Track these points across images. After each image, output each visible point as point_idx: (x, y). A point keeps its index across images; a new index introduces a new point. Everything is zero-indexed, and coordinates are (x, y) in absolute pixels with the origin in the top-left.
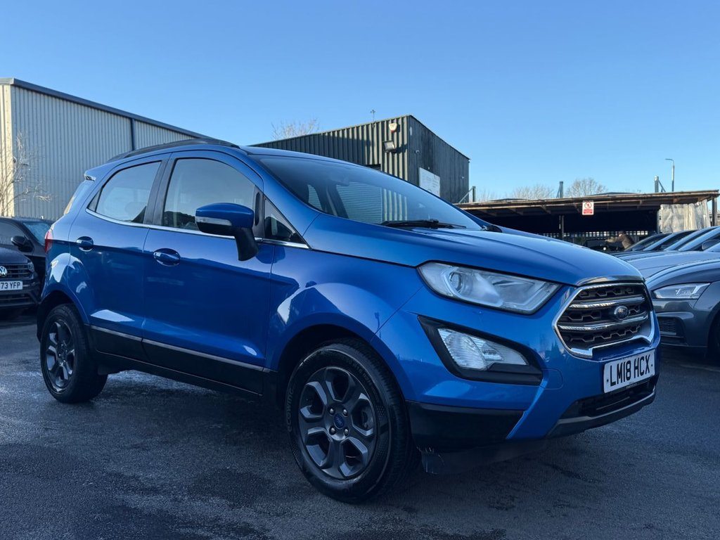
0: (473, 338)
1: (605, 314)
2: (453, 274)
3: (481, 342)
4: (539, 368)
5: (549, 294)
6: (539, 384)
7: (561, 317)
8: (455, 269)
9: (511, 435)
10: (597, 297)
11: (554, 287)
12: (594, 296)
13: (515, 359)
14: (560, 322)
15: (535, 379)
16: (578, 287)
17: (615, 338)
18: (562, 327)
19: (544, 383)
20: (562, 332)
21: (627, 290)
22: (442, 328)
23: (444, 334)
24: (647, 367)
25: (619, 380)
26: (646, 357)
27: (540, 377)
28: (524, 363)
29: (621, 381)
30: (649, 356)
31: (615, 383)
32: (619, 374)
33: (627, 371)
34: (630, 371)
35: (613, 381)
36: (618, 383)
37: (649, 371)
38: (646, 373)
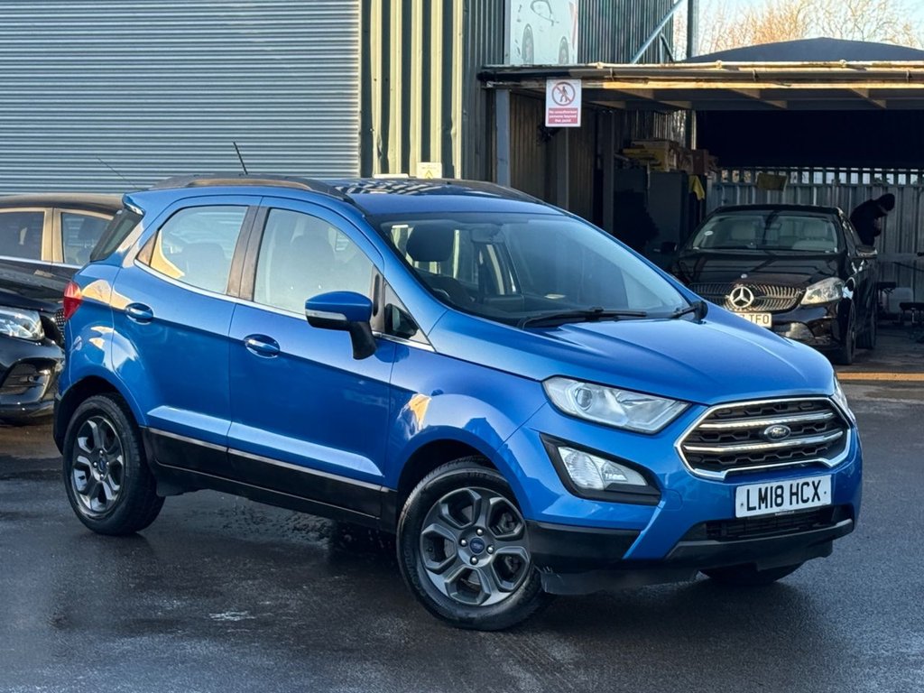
0: (592, 457)
1: (755, 434)
2: (579, 390)
3: (600, 462)
4: (658, 489)
5: (675, 414)
6: (656, 504)
7: (687, 437)
8: (581, 385)
9: (628, 554)
10: (747, 415)
12: (741, 414)
13: (637, 480)
14: (685, 443)
15: (654, 500)
16: (709, 406)
17: (769, 461)
18: (688, 448)
19: (662, 503)
20: (687, 454)
22: (563, 446)
23: (565, 453)
24: (816, 494)
25: (763, 506)
26: (813, 483)
27: (659, 498)
28: (644, 484)
29: (766, 507)
30: (820, 481)
31: (754, 508)
32: (763, 499)
33: (777, 496)
34: (781, 496)
35: (751, 506)
36: (760, 508)
37: (819, 499)
38: (813, 501)
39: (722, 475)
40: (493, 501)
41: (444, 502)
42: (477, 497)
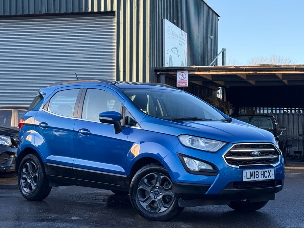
0: (195, 160)
1: (249, 154)
2: (190, 139)
3: (197, 162)
4: (217, 171)
5: (222, 146)
6: (216, 176)
8: (191, 137)
10: (246, 147)
11: (225, 144)
13: (210, 168)
14: (225, 155)
15: (215, 174)
16: (234, 144)
17: (254, 163)
18: (227, 157)
19: (218, 175)
20: (226, 159)
22: (185, 157)
23: (185, 159)
24: (269, 175)
25: (252, 178)
26: (268, 171)
27: (217, 173)
28: (212, 169)
29: (253, 178)
30: (270, 171)
31: (249, 178)
32: (252, 175)
33: (257, 175)
34: (258, 175)
35: (248, 177)
36: (251, 178)
37: (270, 177)
38: (268, 177)
39: (238, 167)
40: (161, 177)
41: (145, 178)
42: (156, 176)
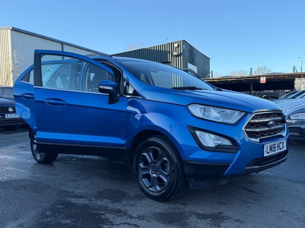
0: (210, 134)
1: (265, 124)
2: (201, 108)
3: (213, 136)
4: (237, 147)
5: (241, 116)
6: (237, 153)
7: (246, 126)
8: (202, 106)
9: (225, 173)
10: (262, 117)
11: (243, 113)
12: (260, 117)
13: (227, 143)
14: (246, 128)
15: (235, 151)
16: (253, 113)
17: (269, 134)
18: (246, 130)
19: (239, 152)
20: (247, 132)
21: (275, 115)
22: (197, 130)
23: (198, 133)
24: (283, 146)
25: (271, 151)
26: (282, 142)
27: (237, 150)
28: (231, 144)
30: (284, 142)
31: (269, 153)
33: (274, 148)
37: (284, 148)
38: (282, 149)
39: (258, 140)
